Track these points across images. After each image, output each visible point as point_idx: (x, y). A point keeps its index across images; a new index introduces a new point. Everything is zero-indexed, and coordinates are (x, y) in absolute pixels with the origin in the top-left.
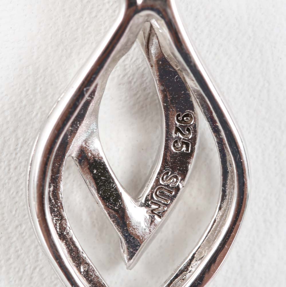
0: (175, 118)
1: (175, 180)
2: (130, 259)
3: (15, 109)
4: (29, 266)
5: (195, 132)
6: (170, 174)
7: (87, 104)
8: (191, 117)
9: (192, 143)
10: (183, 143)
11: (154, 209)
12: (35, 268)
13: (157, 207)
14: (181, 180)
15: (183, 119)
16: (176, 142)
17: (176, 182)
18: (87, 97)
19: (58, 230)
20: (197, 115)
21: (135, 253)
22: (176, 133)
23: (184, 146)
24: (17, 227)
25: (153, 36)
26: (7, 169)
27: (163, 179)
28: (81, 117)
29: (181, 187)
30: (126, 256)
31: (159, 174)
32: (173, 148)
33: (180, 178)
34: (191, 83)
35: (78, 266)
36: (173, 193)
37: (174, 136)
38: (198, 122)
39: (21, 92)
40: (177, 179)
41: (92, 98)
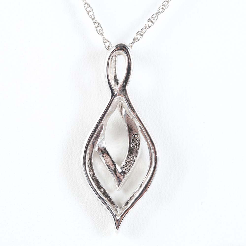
0: (132, 136)
1: (133, 158)
2: (118, 186)
3: (81, 143)
4: (86, 199)
5: (139, 140)
6: (131, 156)
7: (100, 132)
8: (138, 135)
9: (138, 145)
10: (135, 145)
11: (126, 169)
12: (88, 200)
13: (127, 168)
14: (135, 158)
15: (135, 136)
16: (133, 144)
17: (134, 159)
18: (99, 128)
19: (92, 177)
20: (140, 134)
21: (120, 184)
22: (132, 141)
23: (136, 146)
24: (82, 184)
25: (123, 107)
26: (78, 164)
27: (129, 158)
28: (98, 136)
29: (135, 160)
30: (117, 186)
31: (127, 156)
32: (131, 146)
33: (135, 157)
34: (138, 124)
35: (99, 189)
36: (133, 163)
37: (132, 142)
38: (140, 137)
39: (83, 137)
40: (134, 158)
41: (102, 129)
